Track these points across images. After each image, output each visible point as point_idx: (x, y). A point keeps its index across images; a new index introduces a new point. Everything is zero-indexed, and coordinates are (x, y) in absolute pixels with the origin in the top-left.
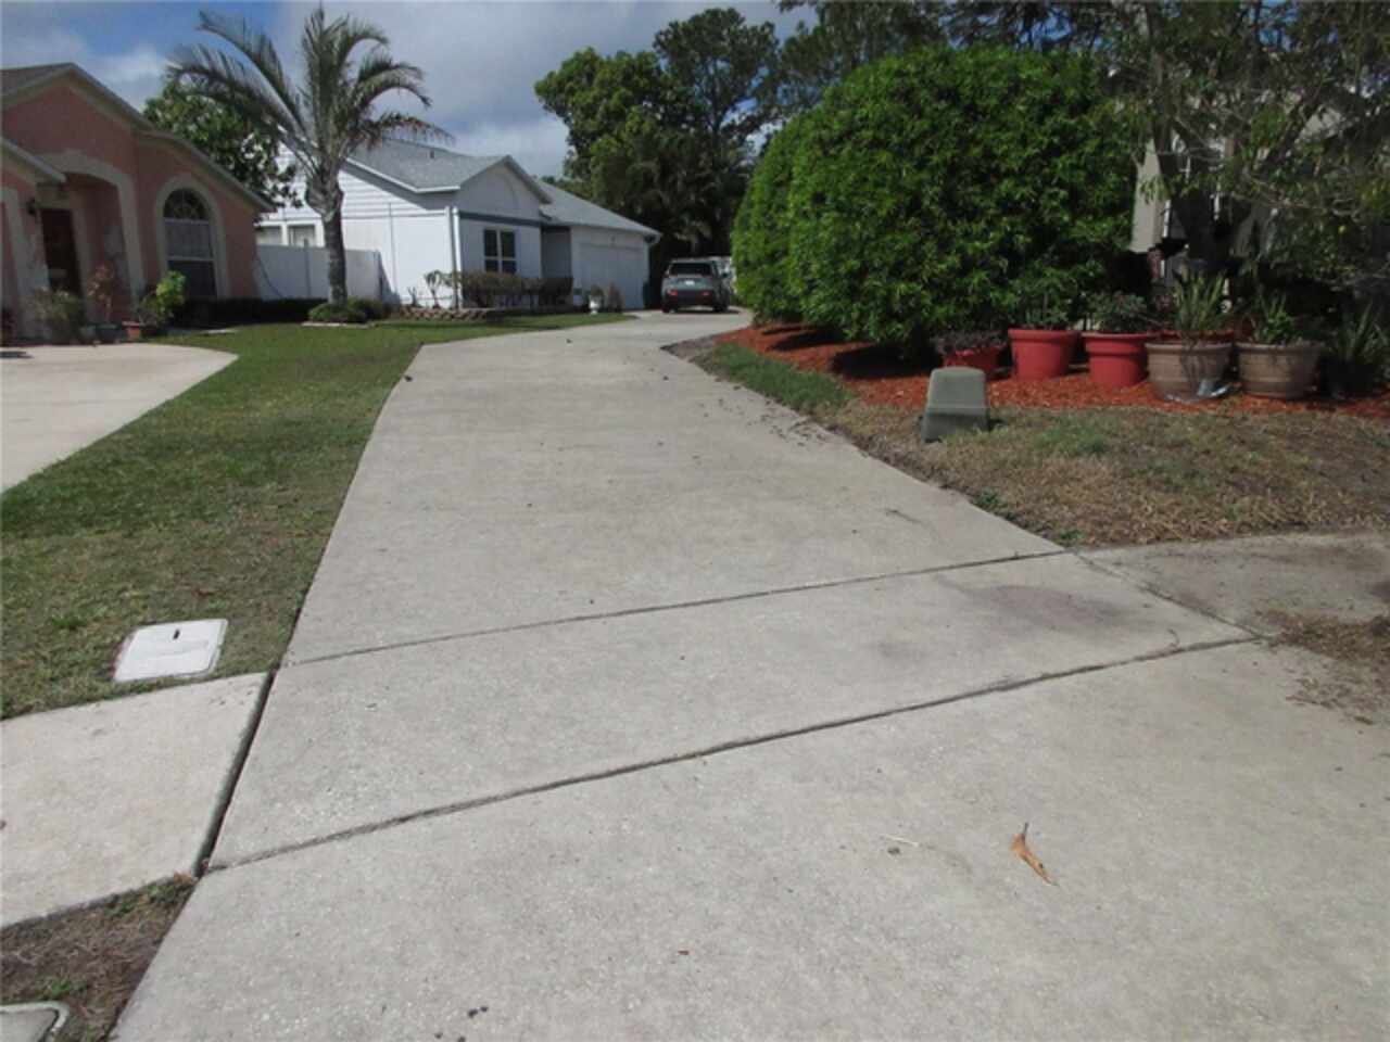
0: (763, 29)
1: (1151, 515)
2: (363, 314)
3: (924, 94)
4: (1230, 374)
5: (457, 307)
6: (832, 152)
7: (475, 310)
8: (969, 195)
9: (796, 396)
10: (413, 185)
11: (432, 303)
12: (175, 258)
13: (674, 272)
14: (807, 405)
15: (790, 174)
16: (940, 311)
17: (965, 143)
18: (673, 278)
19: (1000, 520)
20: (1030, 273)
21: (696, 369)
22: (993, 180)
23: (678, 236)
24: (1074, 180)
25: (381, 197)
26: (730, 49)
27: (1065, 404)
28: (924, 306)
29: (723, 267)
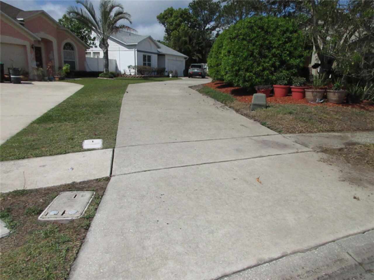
0: (218, 3)
1: (300, 127)
2: (112, 76)
3: (255, 28)
4: (325, 97)
5: (136, 75)
6: (233, 41)
7: (140, 76)
8: (265, 52)
9: (222, 99)
10: (125, 42)
11: (129, 73)
12: (65, 60)
13: (192, 67)
14: (224, 101)
15: (223, 45)
16: (257, 80)
17: (265, 40)
18: (191, 69)
19: (266, 128)
20: (279, 72)
21: (197, 92)
22: (271, 49)
23: (193, 58)
24: (291, 49)
25: (117, 45)
26: (208, 8)
27: (285, 103)
28: (253, 79)
29: (205, 66)
